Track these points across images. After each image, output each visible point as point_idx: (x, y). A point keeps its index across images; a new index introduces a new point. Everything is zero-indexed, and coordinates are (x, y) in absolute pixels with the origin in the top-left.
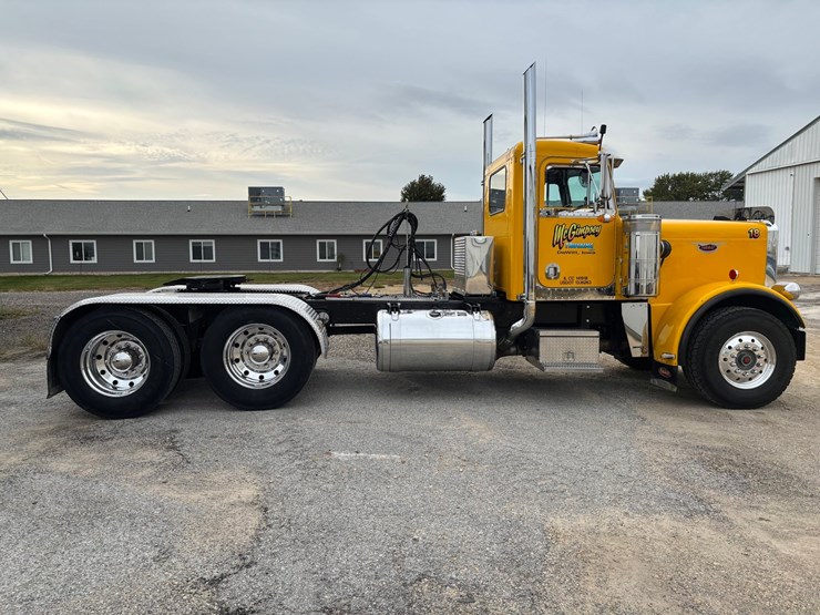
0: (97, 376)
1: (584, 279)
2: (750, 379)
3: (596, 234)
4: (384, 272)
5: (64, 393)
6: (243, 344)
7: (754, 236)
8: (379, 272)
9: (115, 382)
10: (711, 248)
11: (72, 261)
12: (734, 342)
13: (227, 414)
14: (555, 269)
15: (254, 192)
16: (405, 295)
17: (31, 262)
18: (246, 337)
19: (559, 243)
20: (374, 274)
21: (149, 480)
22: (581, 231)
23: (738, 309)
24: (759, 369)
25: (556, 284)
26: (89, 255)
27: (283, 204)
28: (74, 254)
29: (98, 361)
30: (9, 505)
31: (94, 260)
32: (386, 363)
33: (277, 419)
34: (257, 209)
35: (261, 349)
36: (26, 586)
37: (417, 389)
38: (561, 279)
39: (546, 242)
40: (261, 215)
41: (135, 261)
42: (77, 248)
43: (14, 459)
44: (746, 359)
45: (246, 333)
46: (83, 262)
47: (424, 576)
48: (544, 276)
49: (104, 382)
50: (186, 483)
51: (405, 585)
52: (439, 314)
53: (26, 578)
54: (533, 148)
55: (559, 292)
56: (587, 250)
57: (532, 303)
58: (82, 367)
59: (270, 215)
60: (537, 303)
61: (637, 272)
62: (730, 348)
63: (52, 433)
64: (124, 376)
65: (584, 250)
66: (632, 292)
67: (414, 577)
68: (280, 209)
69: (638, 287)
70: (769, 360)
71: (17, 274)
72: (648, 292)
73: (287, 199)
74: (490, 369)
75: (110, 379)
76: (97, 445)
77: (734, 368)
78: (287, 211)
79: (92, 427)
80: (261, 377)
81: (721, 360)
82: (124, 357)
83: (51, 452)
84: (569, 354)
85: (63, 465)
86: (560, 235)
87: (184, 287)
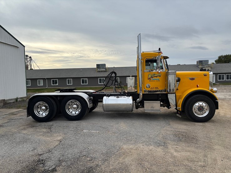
0: (38, 112)
1: (157, 88)
2: (202, 114)
3: (160, 76)
4: (109, 87)
5: (31, 117)
6: (71, 105)
7: (205, 75)
8: (107, 87)
9: (42, 114)
10: (193, 79)
11: (52, 85)
12: (197, 104)
13: (66, 121)
14: (149, 85)
15: (98, 65)
16: (114, 92)
17: (42, 85)
18: (72, 103)
19: (149, 79)
20: (106, 87)
21: (40, 135)
22: (156, 75)
23: (198, 95)
24: (205, 112)
25: (149, 89)
26: (56, 83)
27: (105, 68)
28: (53, 83)
29: (38, 109)
30: (9, 139)
31: (57, 84)
32: (105, 109)
33: (77, 123)
34: (99, 70)
35: (75, 106)
36: (4, 154)
37: (117, 116)
38: (151, 88)
39: (146, 79)
40: (99, 72)
41: (67, 84)
42: (53, 81)
43: (16, 130)
44: (201, 109)
45: (72, 102)
46: (55, 85)
47: (85, 155)
48: (146, 87)
49: (39, 114)
50: (48, 136)
51: (79, 157)
52: (119, 97)
53: (5, 152)
54: (140, 55)
55: (150, 91)
56: (158, 80)
57: (141, 94)
58: (34, 110)
59: (102, 71)
60: (143, 94)
61: (170, 86)
62: (196, 106)
63: (26, 125)
64: (44, 112)
65: (157, 80)
66: (169, 91)
67: (82, 155)
68: (104, 70)
69: (170, 90)
70: (208, 109)
71: (39, 88)
72: (173, 91)
73: (106, 67)
74: (132, 111)
75: (41, 113)
76: (35, 128)
77: (197, 111)
78: (106, 70)
79: (36, 124)
80: (75, 113)
81: (193, 109)
82: (44, 108)
83: (24, 129)
84: (152, 107)
85: (25, 132)
86: (150, 76)
87: (59, 91)
